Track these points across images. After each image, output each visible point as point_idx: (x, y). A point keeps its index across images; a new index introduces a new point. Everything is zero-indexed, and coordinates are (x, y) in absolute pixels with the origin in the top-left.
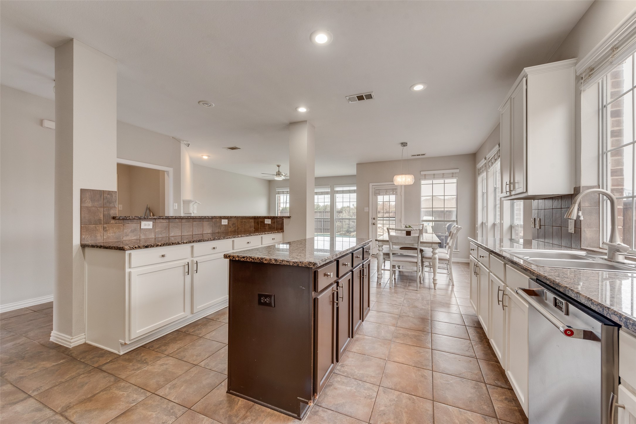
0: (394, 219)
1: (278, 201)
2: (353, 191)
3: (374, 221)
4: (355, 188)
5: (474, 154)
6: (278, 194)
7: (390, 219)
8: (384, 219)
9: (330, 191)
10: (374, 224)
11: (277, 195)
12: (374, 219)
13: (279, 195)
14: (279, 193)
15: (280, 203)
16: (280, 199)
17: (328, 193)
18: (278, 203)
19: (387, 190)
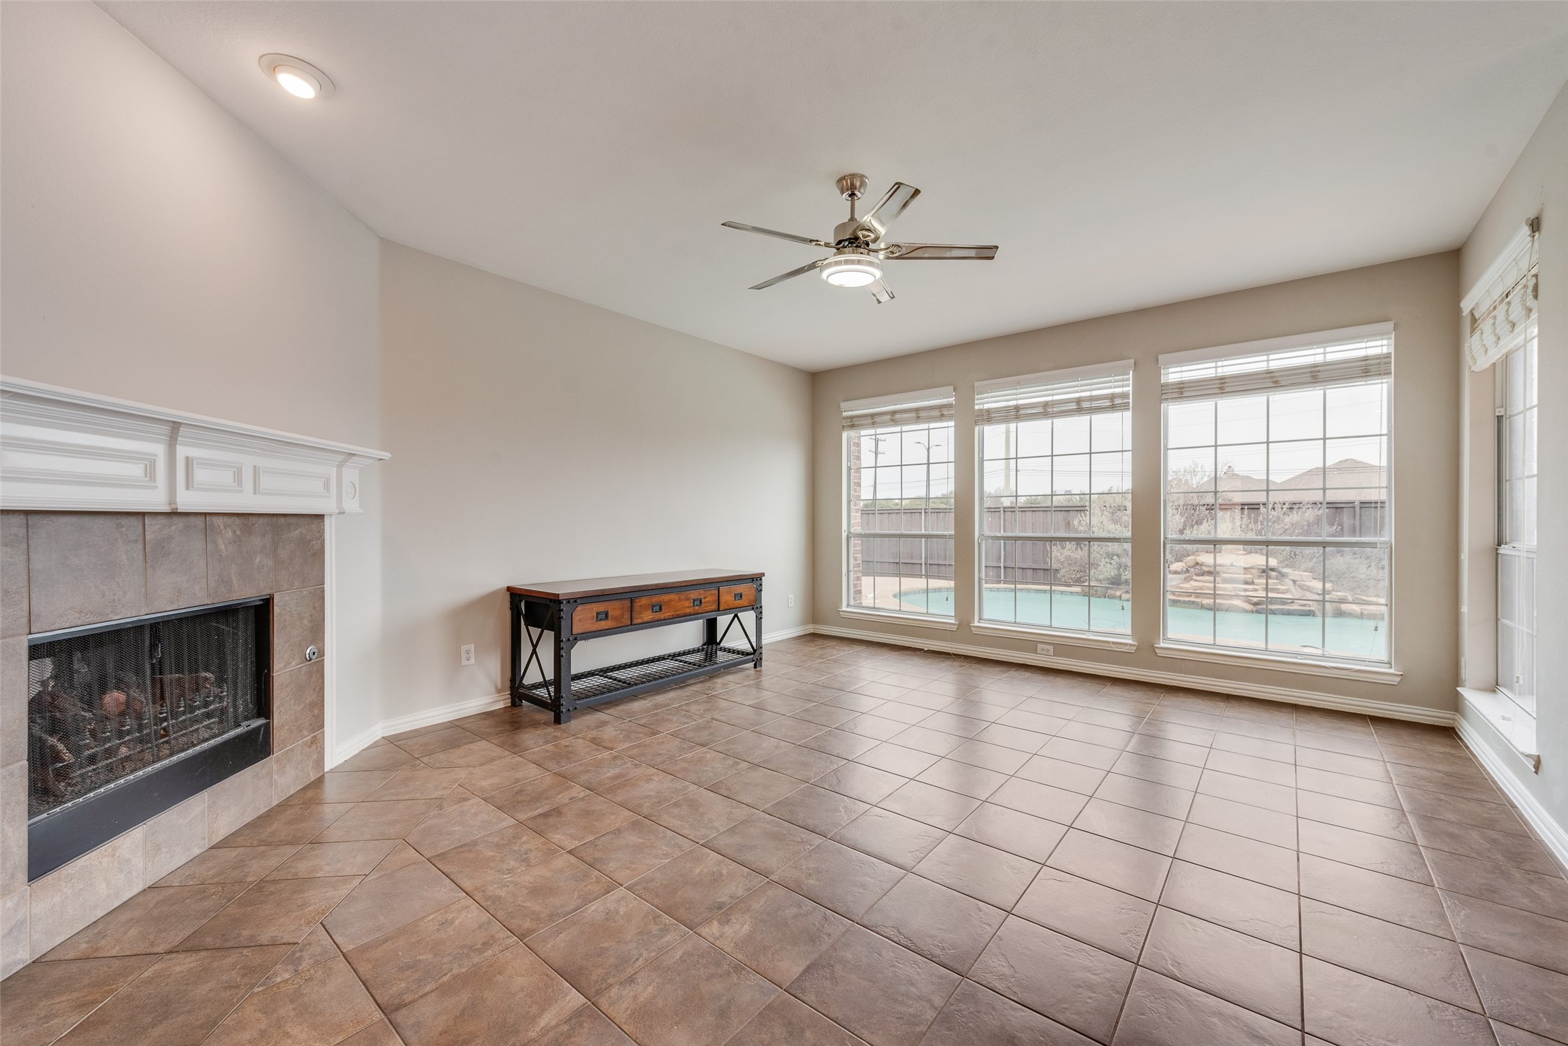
1: (849, 460)
2: (1366, 369)
4: (1379, 346)
6: (852, 426)
9: (1130, 388)
11: (845, 435)
13: (852, 433)
14: (853, 423)
15: (859, 470)
16: (859, 452)
17: (1117, 401)
18: (849, 469)
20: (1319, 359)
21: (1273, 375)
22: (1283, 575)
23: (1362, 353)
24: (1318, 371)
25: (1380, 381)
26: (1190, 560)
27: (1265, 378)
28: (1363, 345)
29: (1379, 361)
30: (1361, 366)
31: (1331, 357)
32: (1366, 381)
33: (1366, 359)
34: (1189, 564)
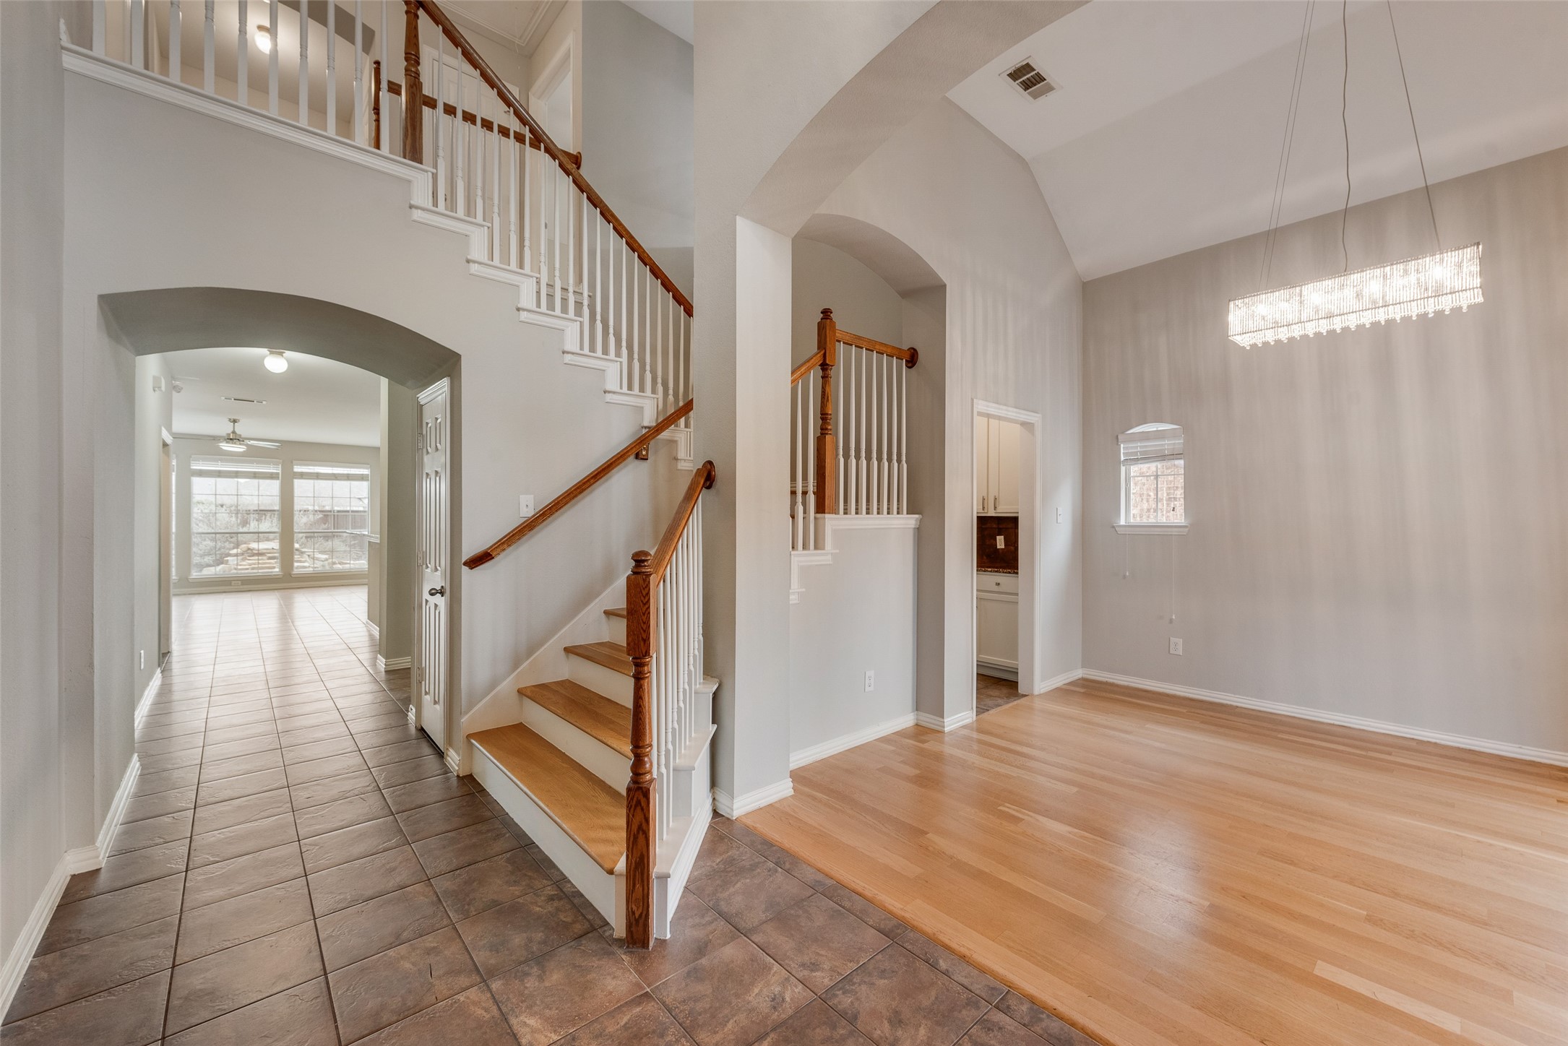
22: (303, 553)
26: (244, 547)
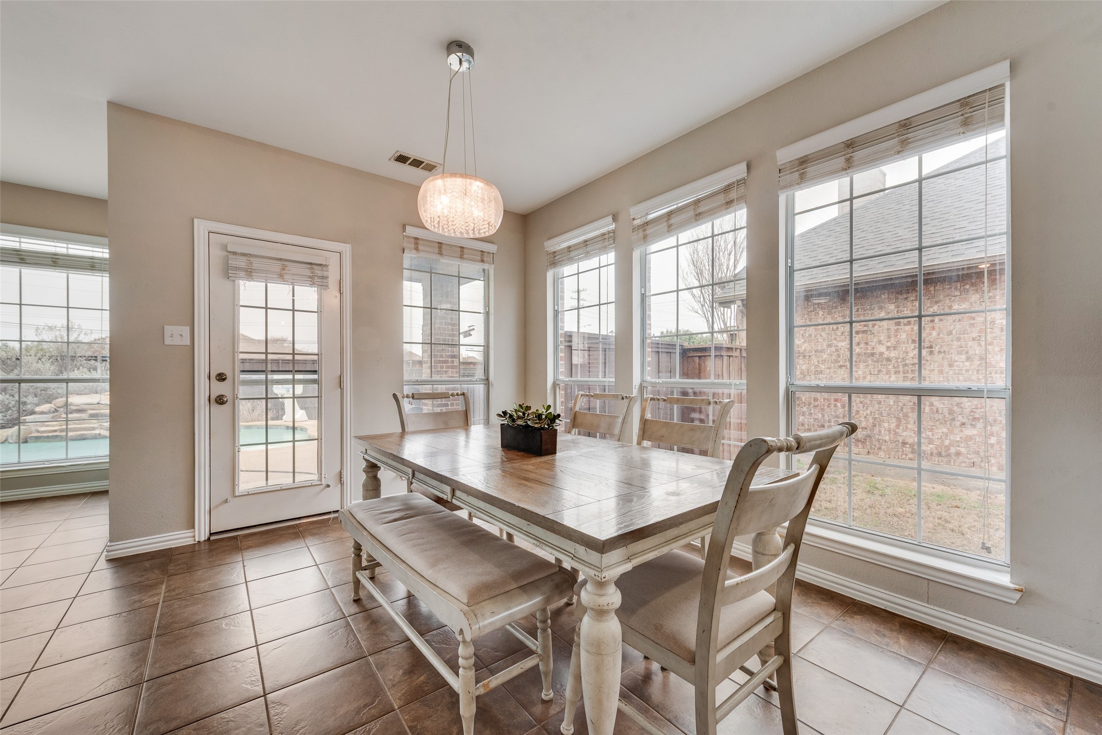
0: (315, 377)
2: (92, 265)
3: (220, 388)
5: (523, 215)
7: (298, 377)
8: (270, 377)
10: (220, 400)
12: (221, 377)
19: (286, 263)
20: (63, 251)
21: (20, 253)
23: (90, 254)
24: (58, 259)
25: (101, 275)
27: (12, 254)
28: (91, 249)
29: (100, 261)
30: (89, 262)
31: (71, 252)
32: (92, 273)
33: (92, 258)
34: (58, 405)
